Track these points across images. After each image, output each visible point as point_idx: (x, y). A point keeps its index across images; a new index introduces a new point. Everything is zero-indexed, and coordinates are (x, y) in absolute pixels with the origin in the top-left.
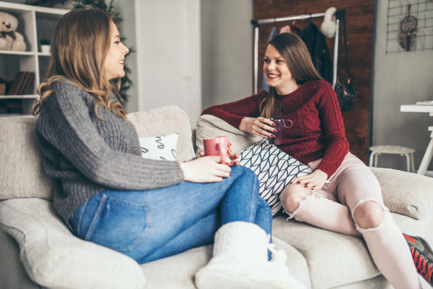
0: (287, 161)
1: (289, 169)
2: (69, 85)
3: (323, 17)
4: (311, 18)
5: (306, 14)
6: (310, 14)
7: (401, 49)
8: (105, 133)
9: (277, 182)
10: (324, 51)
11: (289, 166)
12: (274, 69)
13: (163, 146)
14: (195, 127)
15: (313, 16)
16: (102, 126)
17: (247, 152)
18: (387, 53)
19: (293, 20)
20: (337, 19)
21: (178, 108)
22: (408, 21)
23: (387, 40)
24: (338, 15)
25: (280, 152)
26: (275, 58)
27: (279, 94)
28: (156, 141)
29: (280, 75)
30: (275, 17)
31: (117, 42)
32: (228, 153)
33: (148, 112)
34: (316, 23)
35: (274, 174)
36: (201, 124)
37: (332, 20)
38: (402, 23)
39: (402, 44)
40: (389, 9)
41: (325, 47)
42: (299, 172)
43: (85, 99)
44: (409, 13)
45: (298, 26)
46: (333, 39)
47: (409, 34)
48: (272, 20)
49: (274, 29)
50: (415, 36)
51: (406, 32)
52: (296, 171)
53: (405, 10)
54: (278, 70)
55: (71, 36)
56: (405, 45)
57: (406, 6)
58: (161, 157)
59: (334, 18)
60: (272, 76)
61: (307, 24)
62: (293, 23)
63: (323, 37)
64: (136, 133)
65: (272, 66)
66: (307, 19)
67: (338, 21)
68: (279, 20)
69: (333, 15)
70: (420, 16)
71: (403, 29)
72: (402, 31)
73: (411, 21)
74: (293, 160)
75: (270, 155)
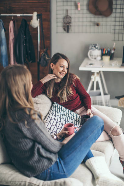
4: (23, 16)
6: (23, 14)
7: (64, 32)
18: (57, 33)
22: (67, 18)
23: (57, 26)
24: (39, 16)
38: (64, 18)
39: (64, 29)
40: (57, 10)
44: (67, 14)
47: (68, 24)
50: (71, 26)
51: (67, 24)
53: (65, 12)
56: (66, 30)
57: (66, 10)
59: (37, 18)
67: (39, 19)
70: (72, 16)
71: (65, 21)
72: (64, 23)
73: (68, 18)
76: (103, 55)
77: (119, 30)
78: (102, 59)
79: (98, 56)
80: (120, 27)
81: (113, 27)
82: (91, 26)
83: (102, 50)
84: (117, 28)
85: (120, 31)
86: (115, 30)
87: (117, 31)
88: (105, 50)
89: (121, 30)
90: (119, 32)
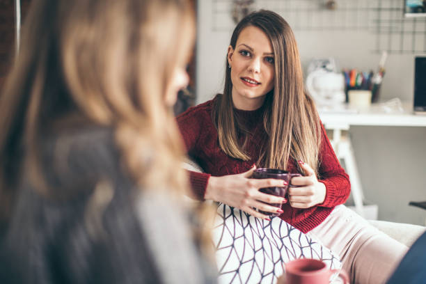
39: (235, 21)
47: (244, 6)
51: (241, 4)
76: (348, 88)
77: (391, 21)
78: (347, 100)
79: (334, 91)
80: (395, 13)
81: (373, 15)
82: (309, 10)
83: (348, 75)
84: (385, 16)
85: (394, 25)
86: (378, 21)
87: (385, 25)
88: (355, 74)
89: (397, 21)
90: (390, 28)
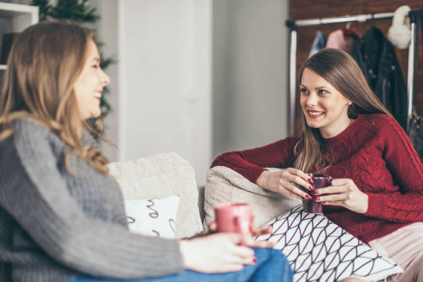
0: (339, 237)
1: (343, 251)
2: (32, 124)
3: (391, 19)
4: (374, 20)
5: (365, 13)
6: (373, 13)
8: (78, 194)
9: (325, 271)
10: (393, 68)
11: (341, 246)
12: (316, 104)
13: (157, 213)
14: (203, 183)
15: (377, 16)
16: (75, 184)
17: (279, 223)
19: (347, 22)
20: (411, 22)
21: (180, 157)
24: (412, 17)
25: (328, 224)
26: (316, 89)
27: (325, 137)
28: (148, 206)
29: (325, 113)
30: (320, 17)
31: (95, 67)
32: (250, 229)
33: (135, 162)
34: (380, 27)
35: (320, 258)
36: (213, 178)
37: (405, 23)
41: (395, 62)
42: (357, 257)
43: (53, 146)
45: (354, 30)
46: (407, 51)
48: (316, 22)
49: (319, 34)
52: (352, 255)
54: (321, 105)
55: (35, 53)
58: (154, 231)
59: (408, 20)
60: (314, 114)
61: (368, 27)
62: (348, 27)
63: (392, 48)
64: (120, 193)
65: (313, 100)
66: (368, 21)
67: (413, 25)
68: (326, 21)
69: (406, 17)
74: (348, 236)
75: (313, 229)
